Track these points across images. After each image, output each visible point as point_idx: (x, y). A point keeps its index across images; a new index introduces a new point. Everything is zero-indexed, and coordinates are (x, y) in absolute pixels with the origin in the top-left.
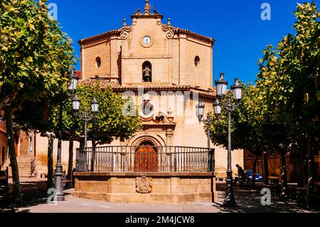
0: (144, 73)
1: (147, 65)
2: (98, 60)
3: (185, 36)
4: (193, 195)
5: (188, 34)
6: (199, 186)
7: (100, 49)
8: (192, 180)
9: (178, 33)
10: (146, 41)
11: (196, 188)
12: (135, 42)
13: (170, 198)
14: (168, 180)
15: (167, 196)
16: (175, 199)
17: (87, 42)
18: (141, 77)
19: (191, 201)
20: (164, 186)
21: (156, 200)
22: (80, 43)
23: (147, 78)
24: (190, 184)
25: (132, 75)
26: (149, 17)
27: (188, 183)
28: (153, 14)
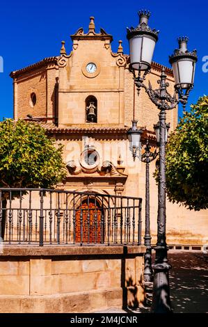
0: (88, 111)
1: (91, 100)
2: (34, 97)
11: (96, 279)
12: (76, 71)
13: (27, 306)
17: (21, 75)
18: (84, 116)
22: (13, 76)
23: (92, 118)
24: (82, 272)
25: (72, 114)
26: (95, 38)
27: (77, 270)
28: (99, 34)
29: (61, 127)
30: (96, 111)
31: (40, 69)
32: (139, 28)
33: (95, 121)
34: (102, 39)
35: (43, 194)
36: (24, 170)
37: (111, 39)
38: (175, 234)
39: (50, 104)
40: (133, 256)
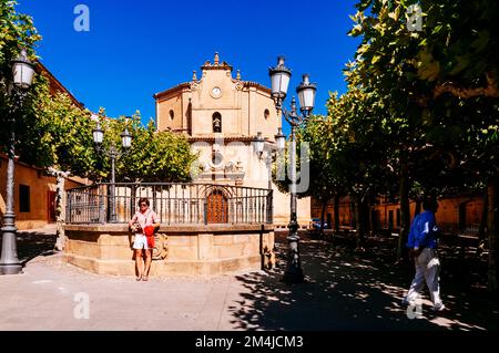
0: (214, 124)
1: (217, 116)
2: (172, 114)
3: (254, 89)
4: (237, 260)
5: (257, 87)
6: (248, 245)
7: (173, 103)
8: (236, 236)
9: (247, 86)
10: (216, 93)
11: (243, 248)
12: (205, 93)
13: (197, 268)
14: (195, 238)
15: (192, 264)
16: (206, 269)
17: (161, 97)
18: (211, 128)
19: (233, 270)
20: (187, 248)
21: (174, 270)
22: (155, 97)
23: (217, 129)
24: (233, 243)
25: (202, 125)
26: (219, 68)
27: (230, 242)
28: (222, 65)
29: (194, 136)
30: (220, 123)
31: (177, 91)
32: (278, 68)
33: (220, 131)
34: (225, 69)
35: (184, 187)
36: (173, 169)
37: (232, 69)
38: (281, 217)
39: (185, 118)
40: (268, 232)
